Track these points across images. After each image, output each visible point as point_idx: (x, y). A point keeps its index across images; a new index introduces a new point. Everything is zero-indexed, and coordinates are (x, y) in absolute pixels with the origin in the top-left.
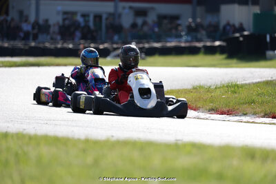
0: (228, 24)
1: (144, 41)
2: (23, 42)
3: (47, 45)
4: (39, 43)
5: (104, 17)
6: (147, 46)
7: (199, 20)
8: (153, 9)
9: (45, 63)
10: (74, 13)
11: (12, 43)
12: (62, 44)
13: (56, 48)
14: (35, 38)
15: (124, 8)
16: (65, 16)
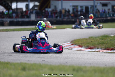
15: (98, 3)
16: (74, 7)
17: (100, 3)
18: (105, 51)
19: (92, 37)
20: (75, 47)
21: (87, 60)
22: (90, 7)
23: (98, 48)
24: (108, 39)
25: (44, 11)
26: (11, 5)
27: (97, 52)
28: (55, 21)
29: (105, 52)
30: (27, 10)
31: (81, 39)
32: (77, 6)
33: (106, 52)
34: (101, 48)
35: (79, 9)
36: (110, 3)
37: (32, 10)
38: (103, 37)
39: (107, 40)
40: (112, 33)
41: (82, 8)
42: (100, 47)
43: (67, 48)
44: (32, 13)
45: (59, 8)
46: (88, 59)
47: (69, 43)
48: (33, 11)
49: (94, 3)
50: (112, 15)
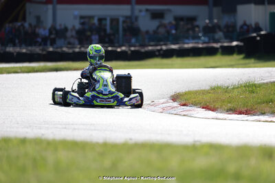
0: (245, 24)
1: (162, 43)
2: (41, 47)
3: (65, 49)
4: (57, 48)
5: (121, 20)
6: (164, 48)
7: (216, 21)
8: (169, 11)
9: (63, 67)
10: (91, 17)
11: (30, 48)
12: (80, 48)
13: (74, 52)
14: (53, 43)
15: (140, 11)
16: (82, 20)
35: (97, 23)
49: (132, 10)
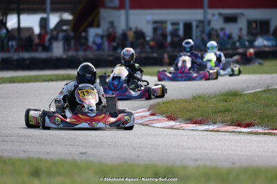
15: (213, 15)
16: (155, 25)
17: (220, 14)
18: (231, 128)
19: (199, 97)
20: (158, 121)
21: (189, 151)
22: (194, 24)
23: (214, 123)
24: (238, 101)
25: (83, 34)
26: (4, 20)
27: (213, 131)
28: (111, 58)
29: (231, 132)
30: (43, 32)
31: (173, 100)
32: (163, 22)
33: (234, 132)
34: (222, 123)
35: (169, 28)
36: (242, 14)
37: (55, 33)
38: (225, 95)
39: (236, 103)
40: (248, 86)
41: (176, 27)
42: (219, 119)
43: (140, 121)
44: (55, 38)
45: (121, 27)
46: (189, 148)
47: (146, 109)
48: (58, 34)
49: (205, 14)
50: (247, 43)
